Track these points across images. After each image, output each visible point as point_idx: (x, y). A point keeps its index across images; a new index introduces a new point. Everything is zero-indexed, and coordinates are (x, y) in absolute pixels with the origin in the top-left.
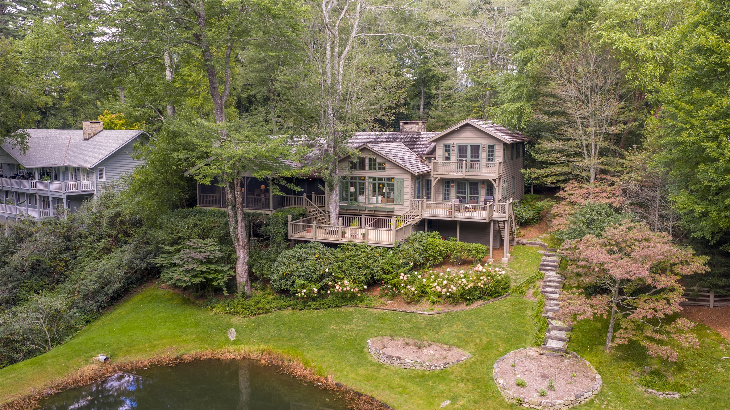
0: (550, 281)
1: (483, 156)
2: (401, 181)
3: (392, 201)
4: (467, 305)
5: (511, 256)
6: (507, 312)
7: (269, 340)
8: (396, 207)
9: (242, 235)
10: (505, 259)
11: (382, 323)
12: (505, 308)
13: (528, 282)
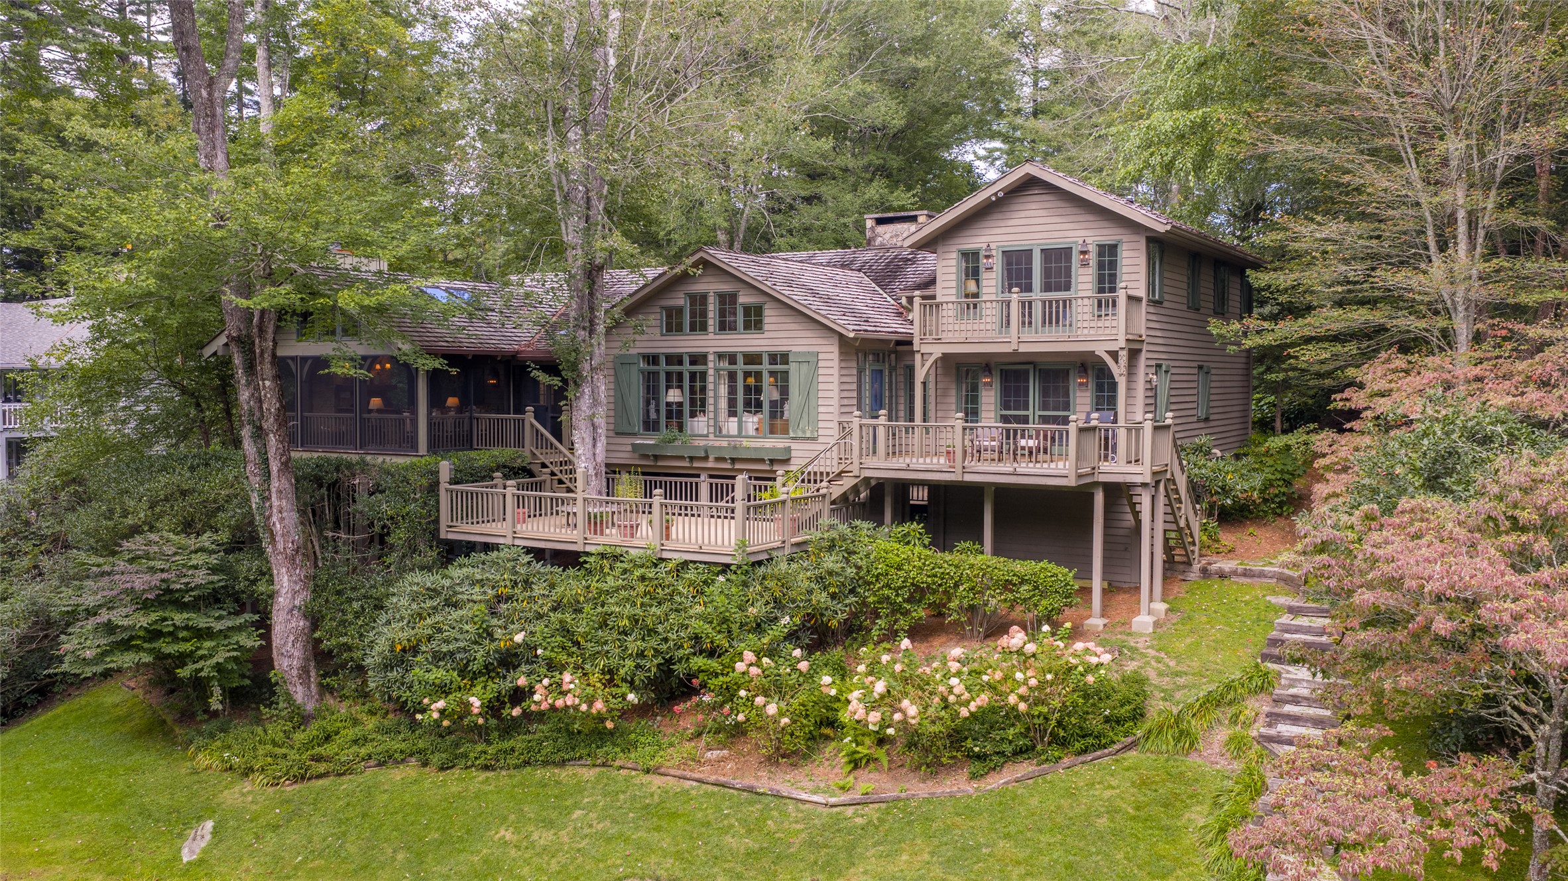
0: (1295, 700)
1: (1084, 280)
2: (812, 360)
3: (785, 431)
4: (974, 776)
5: (1168, 611)
6: (1113, 811)
8: (794, 446)
9: (282, 519)
10: (1143, 621)
11: (658, 829)
12: (1108, 793)
13: (1213, 701)
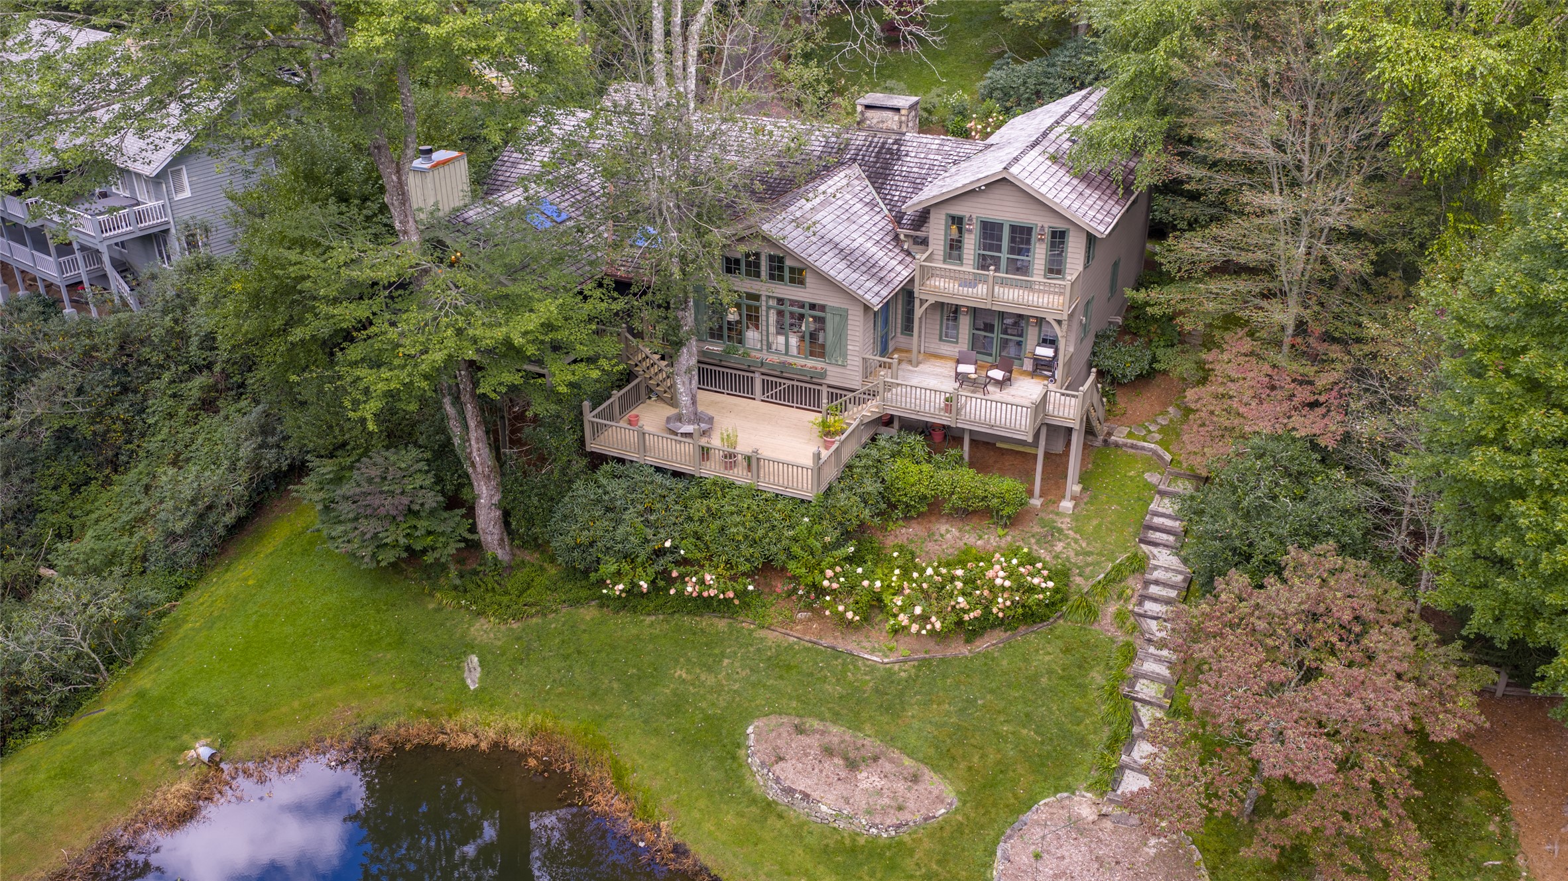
0: (1157, 582)
1: (1039, 254)
2: (843, 315)
3: (822, 355)
4: (968, 641)
5: (1083, 488)
6: (1050, 672)
7: (548, 693)
8: (829, 368)
9: (479, 455)
10: (1067, 505)
11: (781, 677)
12: (1047, 658)
13: (1110, 580)
